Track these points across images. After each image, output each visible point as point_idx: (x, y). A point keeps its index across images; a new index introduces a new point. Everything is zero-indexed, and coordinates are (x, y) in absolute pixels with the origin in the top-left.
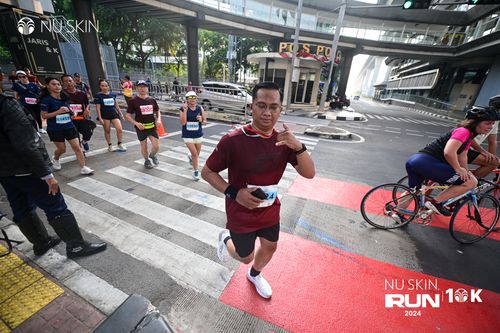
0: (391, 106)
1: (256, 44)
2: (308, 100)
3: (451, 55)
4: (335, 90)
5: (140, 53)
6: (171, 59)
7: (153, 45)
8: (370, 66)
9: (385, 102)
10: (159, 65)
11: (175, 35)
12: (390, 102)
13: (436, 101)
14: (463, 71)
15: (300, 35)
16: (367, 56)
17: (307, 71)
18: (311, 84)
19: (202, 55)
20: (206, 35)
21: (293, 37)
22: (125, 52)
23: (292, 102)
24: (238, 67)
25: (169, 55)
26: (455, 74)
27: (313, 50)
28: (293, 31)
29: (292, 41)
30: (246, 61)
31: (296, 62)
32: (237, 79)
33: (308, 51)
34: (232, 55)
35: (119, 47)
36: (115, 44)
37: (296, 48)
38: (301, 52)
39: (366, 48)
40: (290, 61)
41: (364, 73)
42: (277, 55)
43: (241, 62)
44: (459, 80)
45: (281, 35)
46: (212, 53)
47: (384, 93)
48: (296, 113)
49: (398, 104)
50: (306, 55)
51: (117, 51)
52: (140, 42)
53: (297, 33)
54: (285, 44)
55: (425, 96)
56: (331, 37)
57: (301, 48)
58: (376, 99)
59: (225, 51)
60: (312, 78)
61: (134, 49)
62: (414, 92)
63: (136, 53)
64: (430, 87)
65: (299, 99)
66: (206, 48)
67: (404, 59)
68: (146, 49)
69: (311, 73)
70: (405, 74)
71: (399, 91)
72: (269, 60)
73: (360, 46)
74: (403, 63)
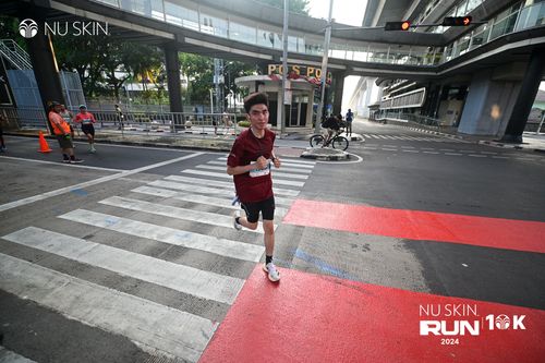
0: (386, 126)
1: (245, 68)
2: (303, 123)
3: (434, 74)
4: (330, 111)
5: (113, 80)
6: (151, 86)
7: (128, 71)
8: (362, 87)
9: (380, 122)
10: (136, 94)
11: (153, 59)
12: (385, 122)
13: (427, 118)
14: (447, 88)
15: (289, 57)
16: (358, 78)
17: (299, 93)
18: (304, 106)
19: (186, 81)
20: (189, 59)
21: (281, 59)
22: (94, 80)
23: (287, 125)
24: (227, 92)
25: (149, 82)
26: (441, 92)
27: (303, 72)
28: (280, 53)
29: (281, 63)
30: (235, 86)
31: (287, 85)
32: (226, 104)
33: (298, 73)
34: (218, 79)
35: (86, 74)
36: (81, 72)
37: (286, 70)
38: (291, 74)
39: (356, 69)
40: (280, 83)
41: (357, 95)
42: (266, 78)
43: (229, 86)
44: (445, 97)
45: (269, 57)
46: (197, 78)
47: (379, 113)
48: (292, 137)
49: (392, 122)
50: (296, 77)
51: (83, 79)
52: (112, 68)
53: (285, 55)
54: (274, 66)
55: (417, 114)
56: (320, 59)
57: (290, 70)
58: (372, 119)
59: (211, 76)
60: (306, 100)
61: (105, 76)
62: (406, 110)
63: (107, 80)
64: (419, 105)
65: (294, 123)
66: (189, 74)
67: (393, 79)
68: (118, 75)
69: (304, 96)
70: (395, 94)
71: (392, 111)
72: (258, 83)
73: (350, 67)
74: (392, 83)
